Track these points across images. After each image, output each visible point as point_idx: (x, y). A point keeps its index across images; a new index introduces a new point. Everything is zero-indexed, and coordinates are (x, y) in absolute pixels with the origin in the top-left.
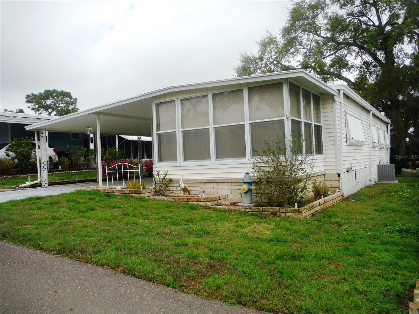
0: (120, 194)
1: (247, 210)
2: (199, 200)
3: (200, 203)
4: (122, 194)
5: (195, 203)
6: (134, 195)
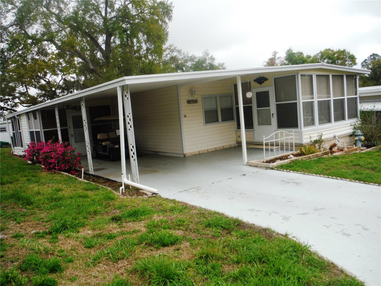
6: (324, 156)
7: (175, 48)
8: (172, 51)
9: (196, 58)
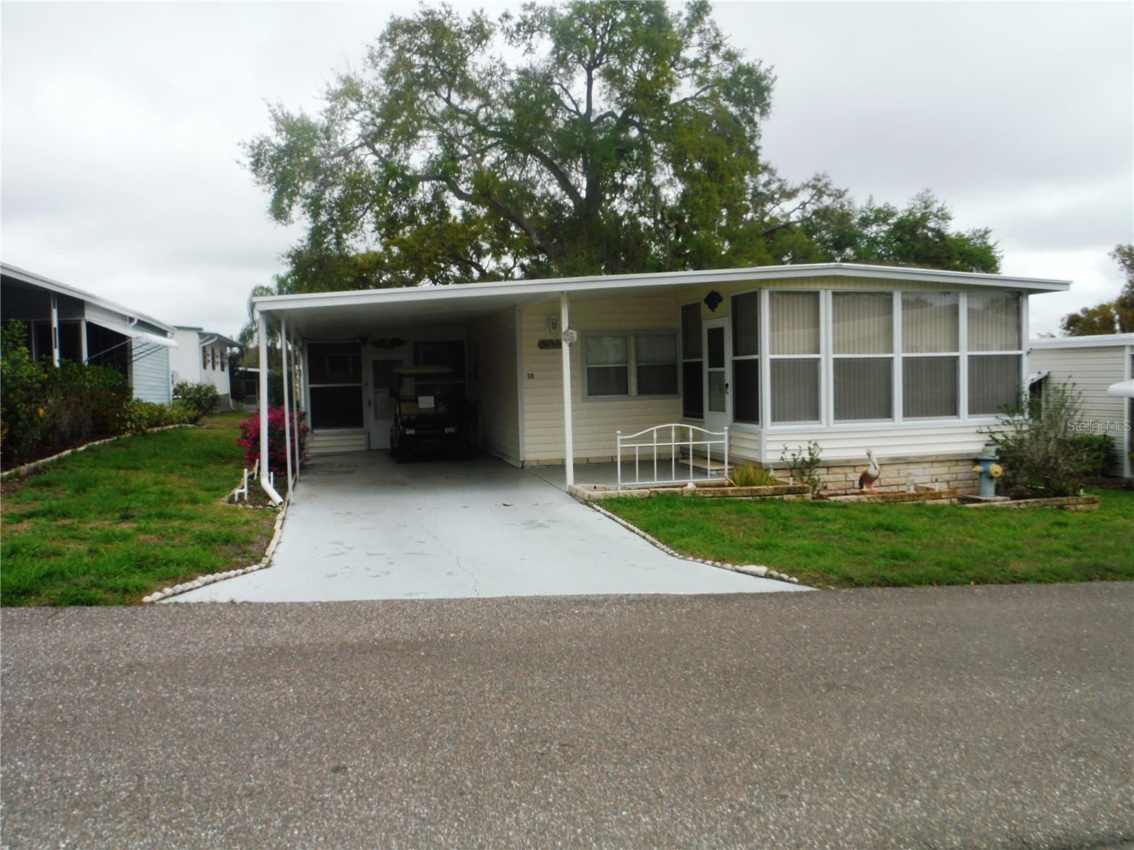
0: (745, 498)
1: (1021, 506)
2: (937, 496)
3: (940, 502)
4: (750, 498)
5: (929, 502)
6: (786, 497)
7: (826, 185)
8: (820, 193)
9: (893, 214)
